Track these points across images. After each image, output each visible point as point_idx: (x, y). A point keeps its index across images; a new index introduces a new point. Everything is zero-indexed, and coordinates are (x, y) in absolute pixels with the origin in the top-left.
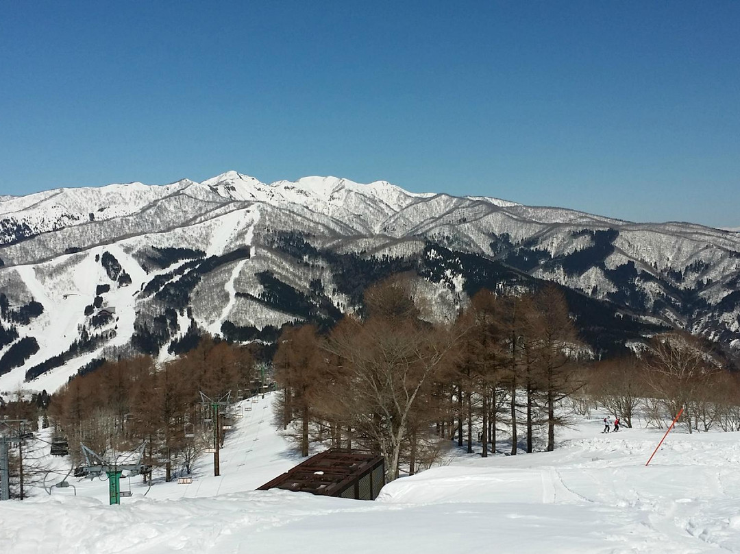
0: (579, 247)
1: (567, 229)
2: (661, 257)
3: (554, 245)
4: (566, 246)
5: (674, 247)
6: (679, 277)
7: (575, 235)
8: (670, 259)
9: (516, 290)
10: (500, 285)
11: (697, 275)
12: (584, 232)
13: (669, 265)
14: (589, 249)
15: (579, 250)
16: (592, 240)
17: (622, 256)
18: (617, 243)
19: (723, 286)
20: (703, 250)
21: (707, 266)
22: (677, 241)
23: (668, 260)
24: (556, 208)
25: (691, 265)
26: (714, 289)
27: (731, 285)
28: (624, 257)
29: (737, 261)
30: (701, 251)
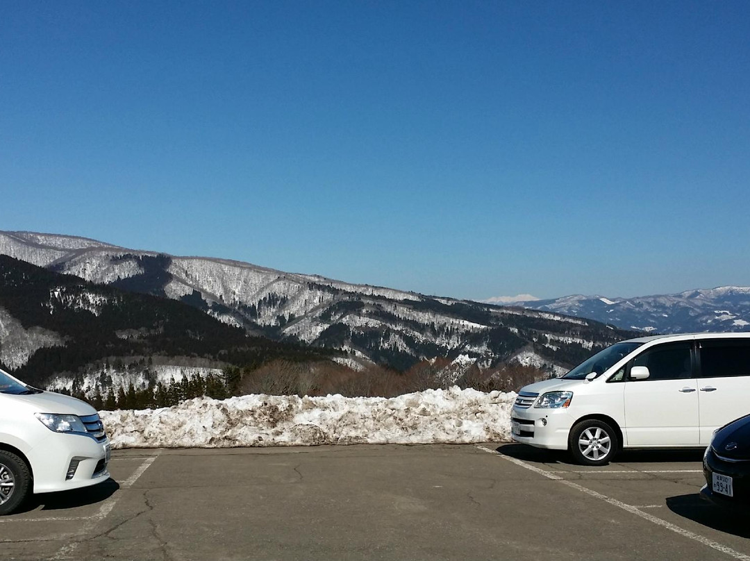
0: (123, 274)
1: (103, 254)
2: (227, 290)
4: (105, 273)
5: (239, 279)
6: (253, 311)
7: (115, 260)
8: (237, 292)
10: (56, 293)
11: (273, 310)
12: (127, 257)
13: (237, 299)
14: (136, 277)
15: (122, 278)
16: (140, 266)
17: (183, 285)
18: (173, 270)
19: (314, 320)
20: (274, 282)
21: (284, 300)
22: (241, 273)
23: (234, 293)
24: (74, 237)
25: (265, 299)
26: (302, 324)
27: (325, 318)
28: (187, 287)
29: (319, 293)
30: (272, 283)
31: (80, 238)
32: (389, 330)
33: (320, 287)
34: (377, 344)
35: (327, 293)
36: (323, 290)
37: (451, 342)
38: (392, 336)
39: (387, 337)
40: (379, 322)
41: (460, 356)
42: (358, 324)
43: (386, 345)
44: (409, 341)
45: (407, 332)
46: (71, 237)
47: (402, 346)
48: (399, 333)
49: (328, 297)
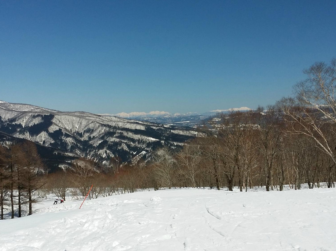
0: (36, 122)
1: (30, 114)
2: (73, 127)
3: (24, 121)
4: (30, 122)
5: (79, 122)
6: (81, 135)
7: (34, 117)
8: (77, 127)
9: (6, 144)
11: (88, 134)
12: (38, 116)
13: (77, 130)
14: (41, 123)
15: (36, 124)
16: (42, 119)
17: (56, 126)
18: (54, 121)
19: (99, 139)
20: (90, 123)
21: (93, 130)
22: (80, 120)
23: (76, 128)
24: (24, 104)
25: (86, 130)
26: (96, 140)
27: (102, 138)
28: (57, 127)
29: (104, 128)
30: (90, 124)
31: (27, 104)
32: (122, 142)
33: (105, 125)
34: (117, 148)
35: (107, 128)
36: (106, 127)
37: (143, 146)
38: (122, 144)
39: (120, 145)
40: (119, 139)
41: (143, 151)
42: (111, 141)
43: (120, 148)
44: (128, 146)
45: (128, 143)
46: (23, 104)
47: (125, 148)
48: (125, 143)
49: (107, 129)
